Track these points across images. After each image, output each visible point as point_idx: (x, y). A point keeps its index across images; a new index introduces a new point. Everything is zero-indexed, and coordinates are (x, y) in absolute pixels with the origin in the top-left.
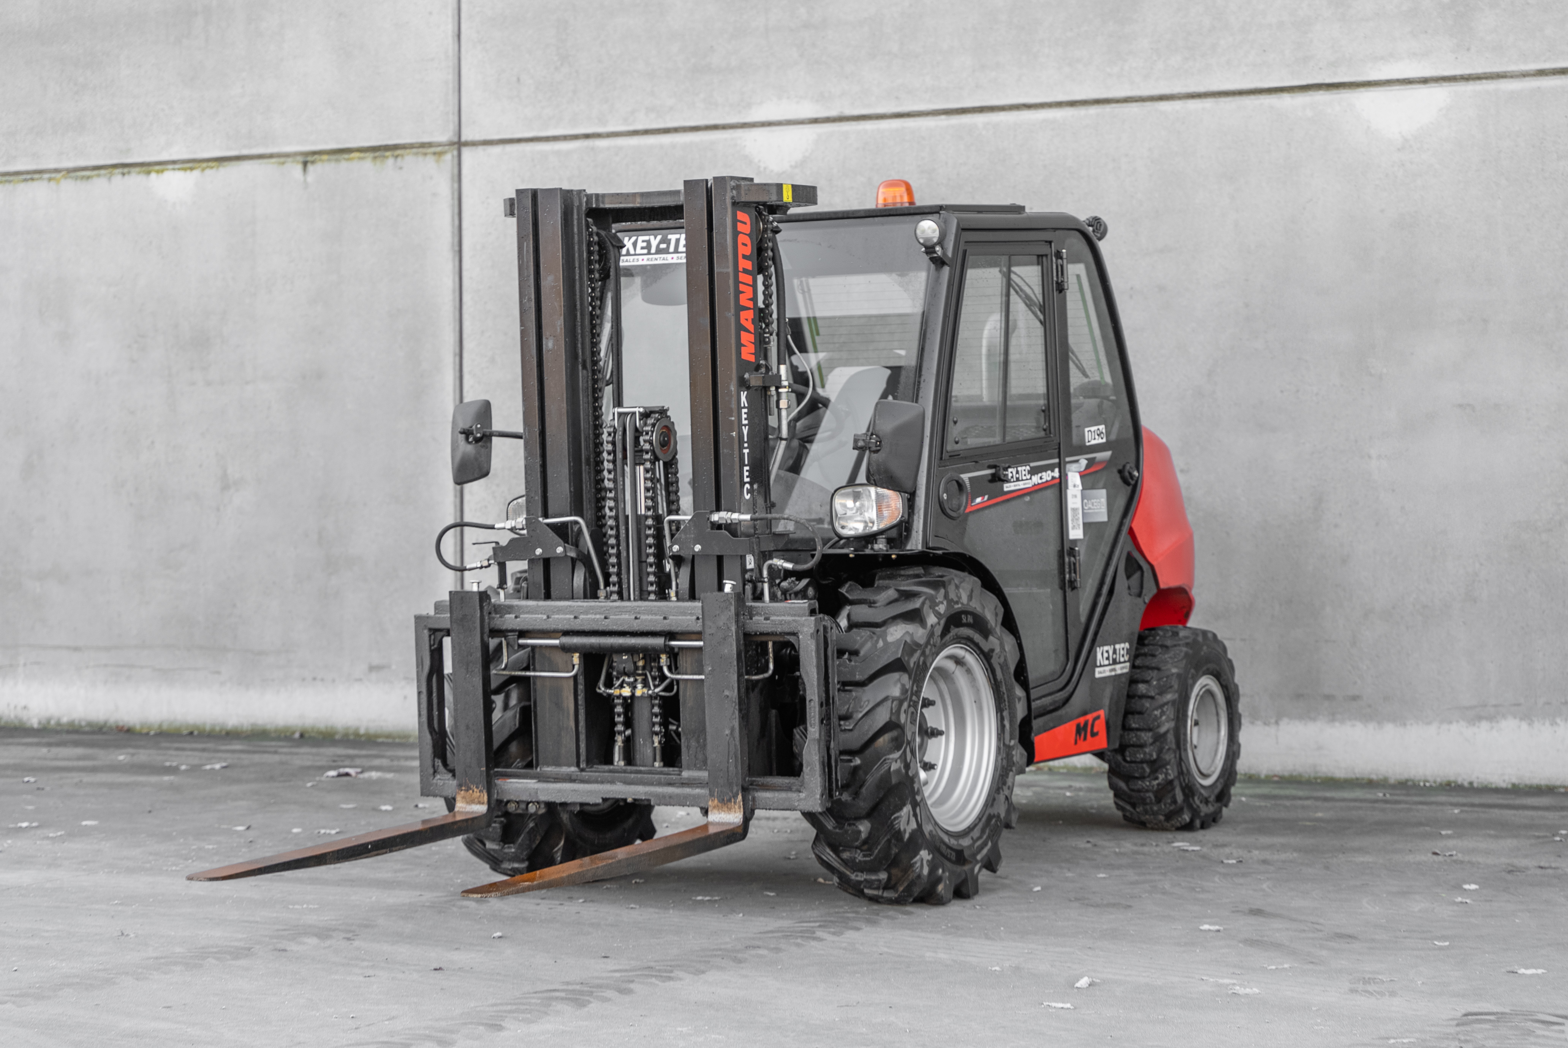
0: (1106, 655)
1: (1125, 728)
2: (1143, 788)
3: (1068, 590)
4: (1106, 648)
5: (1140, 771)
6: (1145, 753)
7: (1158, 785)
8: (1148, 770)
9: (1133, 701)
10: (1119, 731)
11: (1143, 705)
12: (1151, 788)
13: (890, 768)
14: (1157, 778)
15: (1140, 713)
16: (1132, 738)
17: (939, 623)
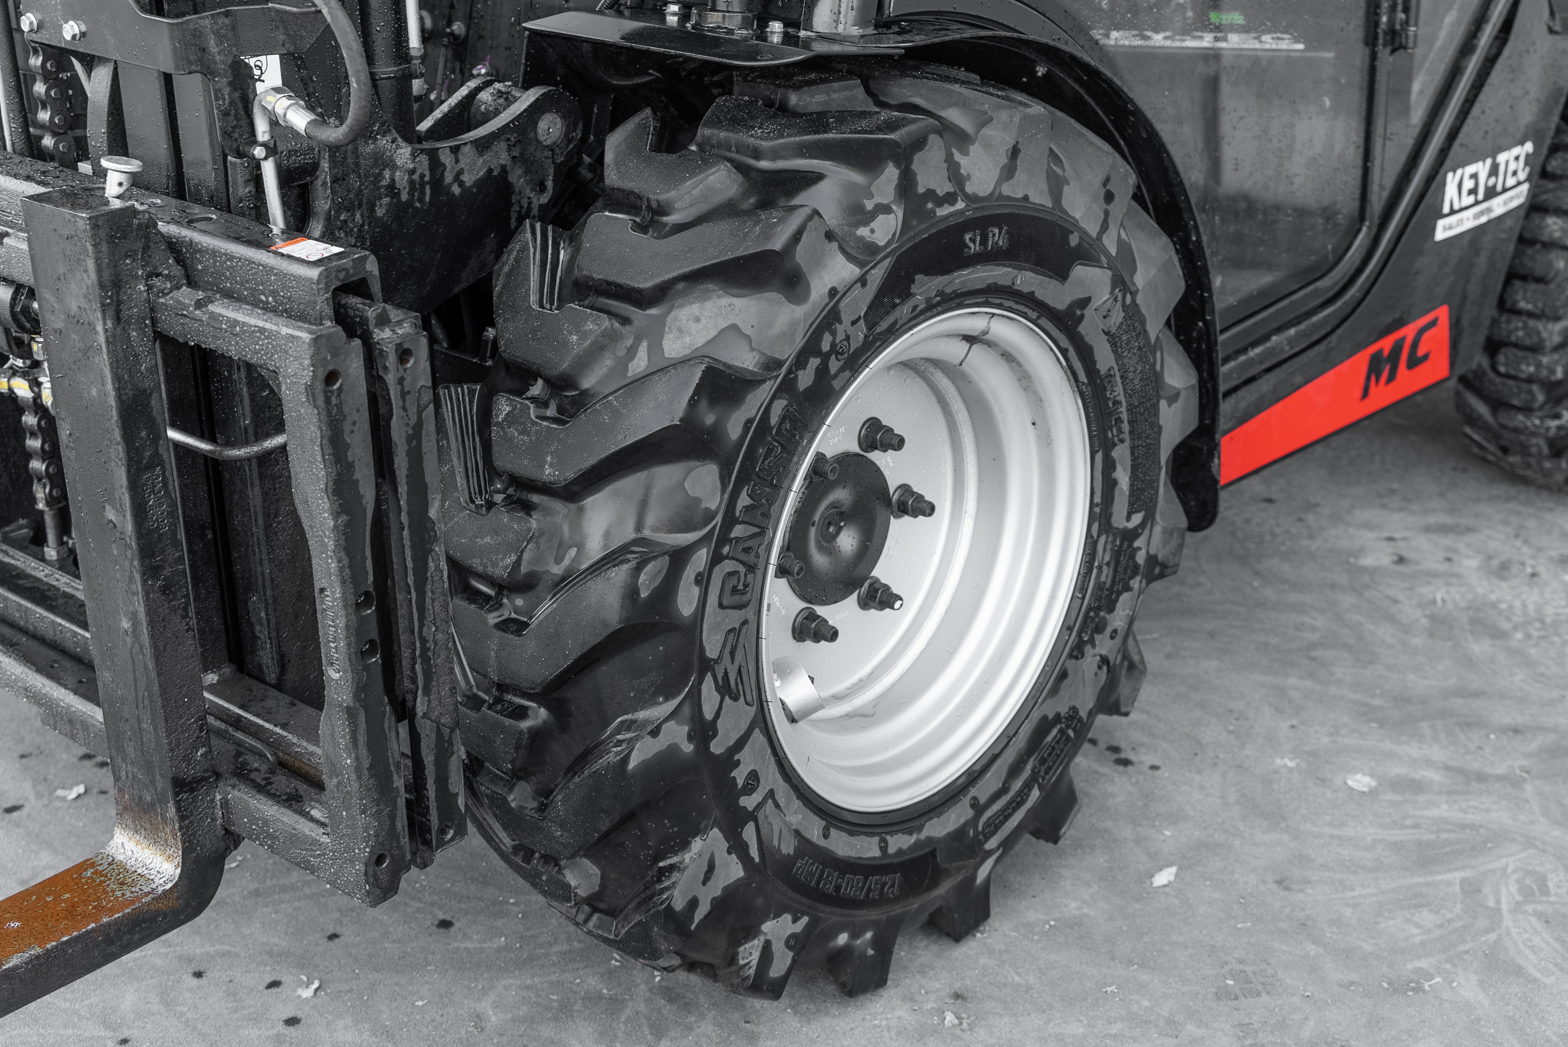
0: (1468, 184)
1: (1504, 306)
2: (1527, 428)
3: (1383, 53)
4: (1470, 169)
5: (1523, 396)
6: (1539, 365)
7: (1559, 428)
8: (1541, 398)
9: (1530, 251)
10: (1489, 310)
11: (1550, 264)
12: (1543, 431)
13: (625, 760)
14: (1558, 416)
15: (1539, 280)
16: (1517, 330)
17: (862, 281)
